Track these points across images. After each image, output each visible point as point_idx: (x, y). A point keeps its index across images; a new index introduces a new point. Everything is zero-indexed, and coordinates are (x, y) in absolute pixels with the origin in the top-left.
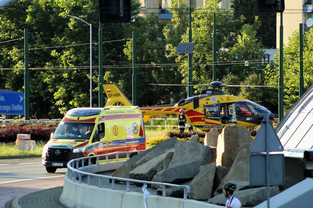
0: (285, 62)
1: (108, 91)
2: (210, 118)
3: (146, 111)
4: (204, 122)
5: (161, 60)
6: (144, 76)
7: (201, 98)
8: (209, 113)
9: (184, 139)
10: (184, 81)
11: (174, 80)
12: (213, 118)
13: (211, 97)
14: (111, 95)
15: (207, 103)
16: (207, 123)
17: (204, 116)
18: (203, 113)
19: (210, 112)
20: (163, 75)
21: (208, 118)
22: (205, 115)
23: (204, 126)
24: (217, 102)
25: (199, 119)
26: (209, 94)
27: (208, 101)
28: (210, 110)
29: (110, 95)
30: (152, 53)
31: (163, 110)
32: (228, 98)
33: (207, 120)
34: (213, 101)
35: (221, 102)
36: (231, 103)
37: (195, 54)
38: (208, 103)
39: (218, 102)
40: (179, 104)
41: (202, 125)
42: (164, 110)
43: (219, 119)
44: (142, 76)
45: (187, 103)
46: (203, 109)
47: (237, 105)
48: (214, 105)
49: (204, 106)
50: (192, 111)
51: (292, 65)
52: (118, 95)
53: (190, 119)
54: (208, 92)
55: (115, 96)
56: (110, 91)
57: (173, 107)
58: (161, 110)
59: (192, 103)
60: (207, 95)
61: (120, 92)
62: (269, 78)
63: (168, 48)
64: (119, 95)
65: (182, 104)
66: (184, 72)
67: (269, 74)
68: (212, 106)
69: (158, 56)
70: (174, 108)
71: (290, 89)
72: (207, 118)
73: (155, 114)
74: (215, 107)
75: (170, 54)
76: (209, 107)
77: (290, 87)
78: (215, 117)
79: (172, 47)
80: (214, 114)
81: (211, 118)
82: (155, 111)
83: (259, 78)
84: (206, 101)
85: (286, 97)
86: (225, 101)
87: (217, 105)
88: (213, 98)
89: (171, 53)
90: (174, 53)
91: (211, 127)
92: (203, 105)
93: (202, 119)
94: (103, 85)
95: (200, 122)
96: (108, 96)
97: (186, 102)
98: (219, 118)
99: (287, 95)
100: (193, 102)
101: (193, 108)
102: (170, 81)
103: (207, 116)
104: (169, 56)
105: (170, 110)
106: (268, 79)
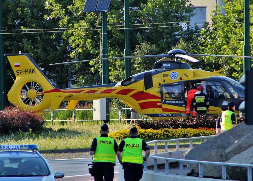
0: (228, 24)
1: (16, 66)
2: (169, 102)
3: (74, 94)
4: (161, 109)
5: (37, 24)
6: (9, 48)
7: (156, 73)
8: (167, 96)
9: (160, 130)
10: (74, 55)
11: (56, 53)
12: (173, 102)
13: (169, 73)
14: (21, 71)
15: (164, 81)
16: (164, 110)
17: (159, 100)
18: (159, 95)
19: (169, 94)
20: (40, 45)
21: (167, 102)
22: (162, 98)
23: (160, 114)
24: (179, 79)
25: (153, 105)
26: (166, 68)
27: (165, 78)
28: (169, 92)
29: (19, 72)
30: (22, 13)
31: (99, 92)
32: (194, 74)
33: (164, 106)
34: (173, 78)
35: (185, 79)
36: (200, 81)
37: (89, 15)
38: (166, 81)
39: (181, 79)
40: (122, 83)
41: (157, 113)
42: (101, 93)
43: (183, 104)
44: (8, 48)
45: (135, 82)
46: (159, 90)
47: (209, 83)
48: (174, 84)
49: (160, 85)
50: (142, 92)
51: (239, 28)
52: (31, 71)
53: (139, 104)
54: (165, 65)
55: (27, 72)
56: (19, 66)
57: (113, 88)
58: (96, 93)
59: (142, 81)
60: (164, 69)
61: (33, 66)
62: (205, 47)
63: (49, 5)
64: (33, 71)
65: (128, 82)
66: (74, 41)
67: (204, 43)
68: (171, 85)
69: (32, 17)
70: (115, 90)
71: (239, 64)
72: (165, 103)
73: (87, 98)
74: (177, 86)
75: (51, 15)
76: (167, 87)
77: (240, 61)
78: (175, 101)
79: (55, 4)
80: (174, 97)
81: (171, 102)
82: (87, 94)
83: (189, 48)
84: (163, 78)
85: (235, 75)
86: (191, 78)
87: (179, 84)
88: (173, 74)
89: (53, 13)
90: (58, 12)
91: (171, 115)
92: (158, 85)
93: (158, 104)
94: (8, 57)
95: (155, 109)
96: (16, 73)
97: (133, 80)
98: (182, 102)
99: (236, 73)
100: (144, 80)
101: (144, 88)
102: (51, 54)
103: (165, 100)
104: (50, 17)
105: (110, 93)
106: (203, 50)
